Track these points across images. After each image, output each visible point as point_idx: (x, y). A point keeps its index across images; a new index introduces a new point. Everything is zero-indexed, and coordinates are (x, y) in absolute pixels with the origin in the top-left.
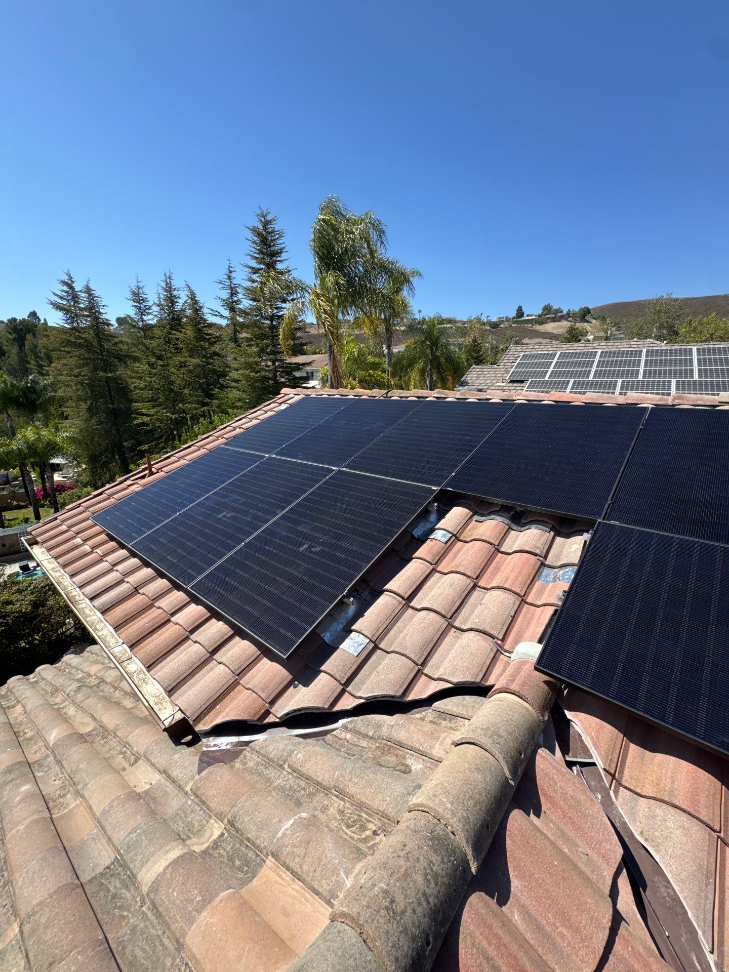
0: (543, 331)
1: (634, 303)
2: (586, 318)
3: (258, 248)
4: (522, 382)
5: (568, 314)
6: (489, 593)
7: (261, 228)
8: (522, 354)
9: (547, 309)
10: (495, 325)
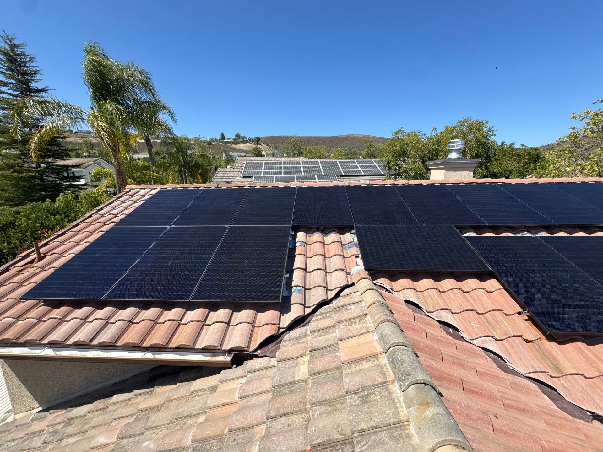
0: (238, 148)
1: (279, 136)
2: (259, 143)
3: (6, 65)
4: (250, 177)
5: (250, 139)
6: (331, 259)
7: (9, 49)
8: (245, 162)
9: (238, 136)
10: (210, 143)
